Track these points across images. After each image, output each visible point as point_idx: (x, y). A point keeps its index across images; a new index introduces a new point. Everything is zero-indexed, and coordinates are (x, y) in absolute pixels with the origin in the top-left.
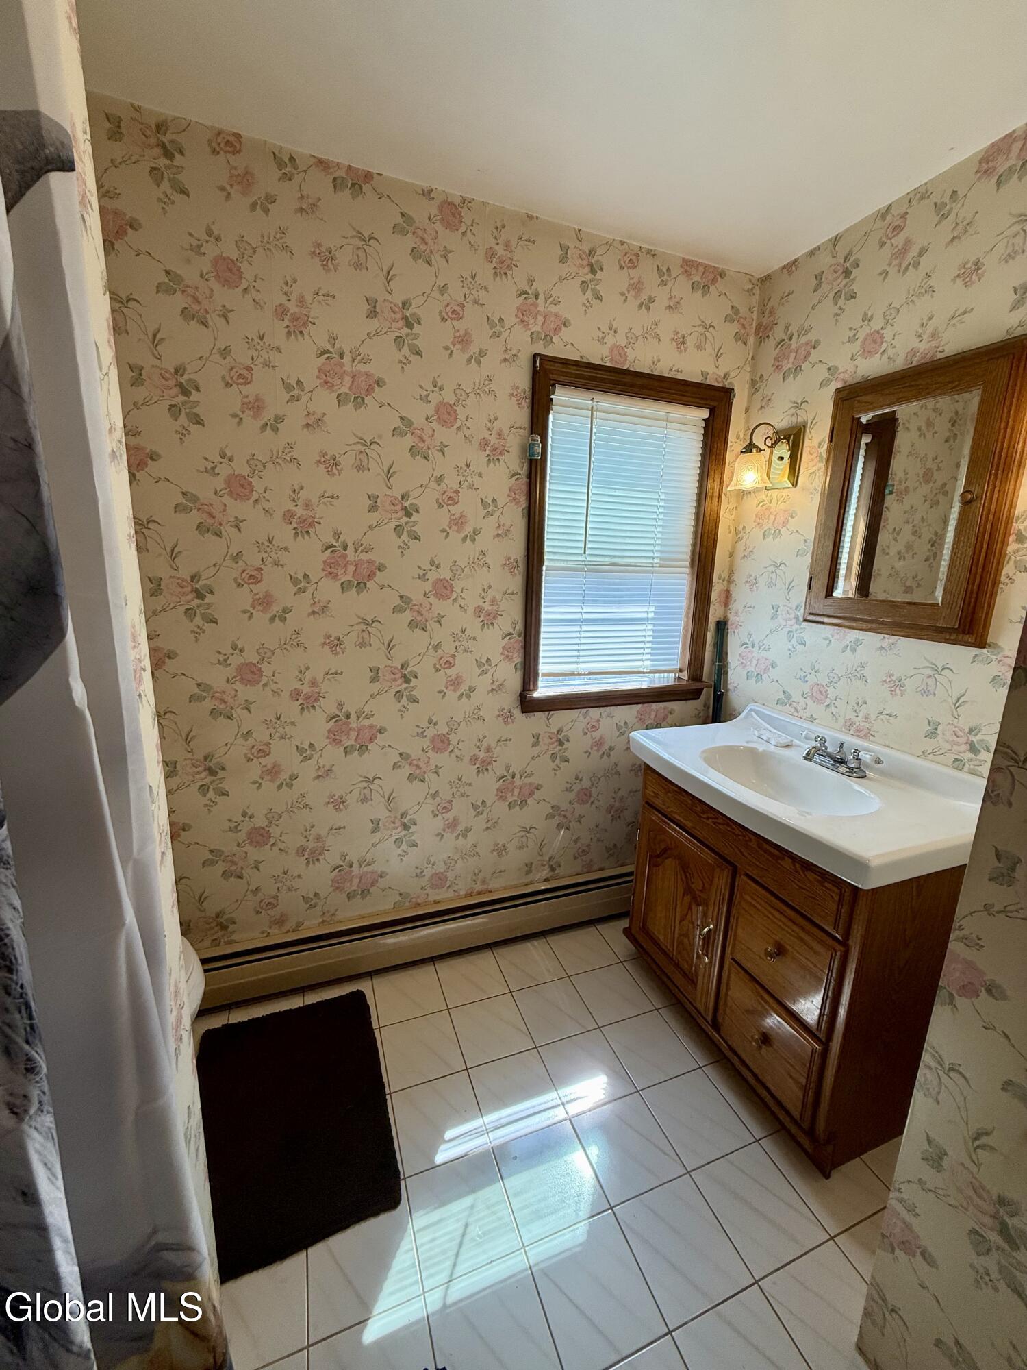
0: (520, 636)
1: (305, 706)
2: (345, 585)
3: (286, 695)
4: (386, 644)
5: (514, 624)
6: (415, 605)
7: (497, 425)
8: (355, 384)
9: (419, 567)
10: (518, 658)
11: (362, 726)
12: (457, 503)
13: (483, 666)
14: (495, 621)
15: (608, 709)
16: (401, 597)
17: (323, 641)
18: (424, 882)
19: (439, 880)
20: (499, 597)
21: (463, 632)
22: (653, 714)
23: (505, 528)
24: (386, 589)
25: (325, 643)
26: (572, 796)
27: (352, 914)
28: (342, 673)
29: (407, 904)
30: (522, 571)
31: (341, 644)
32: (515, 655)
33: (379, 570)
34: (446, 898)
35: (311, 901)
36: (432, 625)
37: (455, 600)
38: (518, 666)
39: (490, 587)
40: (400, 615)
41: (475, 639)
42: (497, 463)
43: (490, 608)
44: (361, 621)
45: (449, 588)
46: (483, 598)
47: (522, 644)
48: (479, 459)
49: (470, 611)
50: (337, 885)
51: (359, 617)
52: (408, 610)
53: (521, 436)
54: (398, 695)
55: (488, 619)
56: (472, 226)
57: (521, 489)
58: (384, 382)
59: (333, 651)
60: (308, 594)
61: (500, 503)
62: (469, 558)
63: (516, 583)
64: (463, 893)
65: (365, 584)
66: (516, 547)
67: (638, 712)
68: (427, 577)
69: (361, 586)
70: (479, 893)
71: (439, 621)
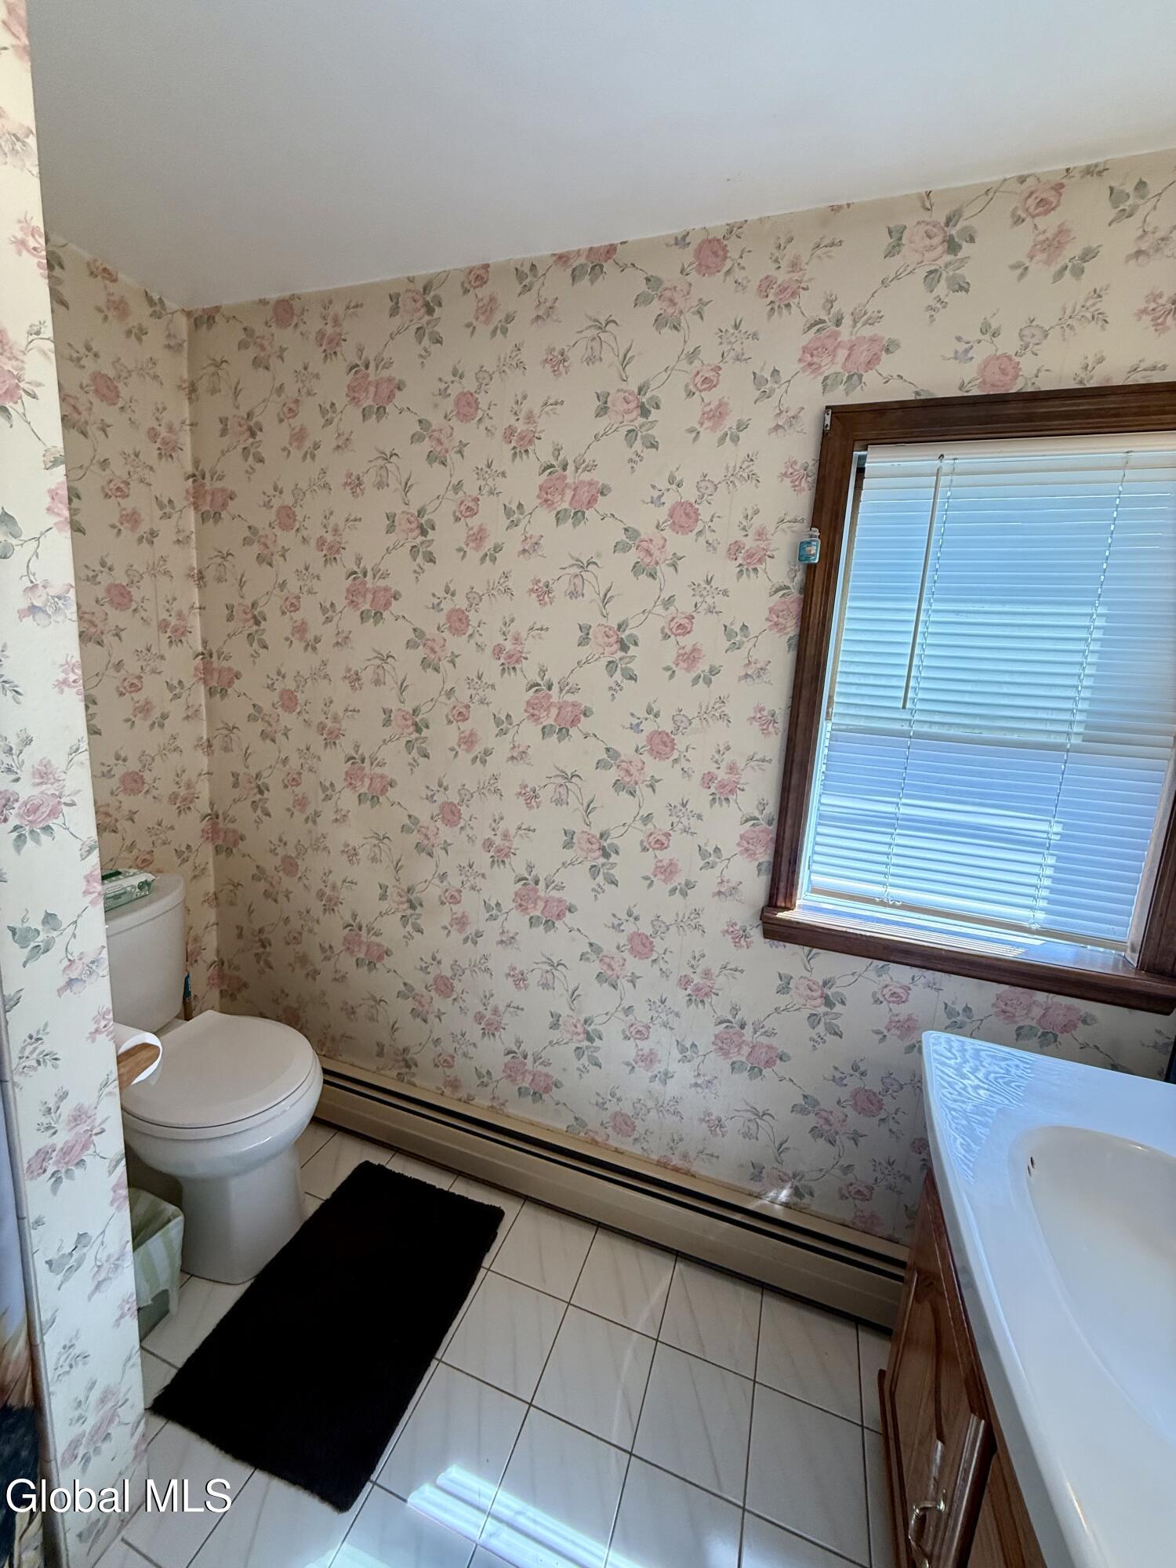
0: (770, 823)
1: (496, 859)
2: (546, 730)
3: (479, 843)
4: (585, 805)
5: (762, 805)
6: (623, 761)
7: (757, 522)
8: (577, 497)
9: (632, 715)
10: (765, 856)
11: (550, 897)
12: (689, 633)
13: (709, 857)
14: (732, 797)
15: (929, 974)
16: (608, 750)
17: (519, 790)
18: (606, 1116)
19: (624, 1124)
20: (741, 764)
21: (684, 805)
22: (1037, 1012)
23: (759, 666)
24: (591, 739)
25: (520, 793)
26: (845, 1094)
27: (522, 1116)
28: (534, 830)
29: (582, 1134)
30: (781, 729)
31: (536, 797)
32: (760, 850)
33: (585, 715)
34: (630, 1152)
35: (484, 1078)
36: (643, 790)
37: (676, 761)
38: (763, 867)
39: (728, 748)
40: (603, 771)
41: (699, 817)
42: (752, 574)
43: (726, 777)
44: (559, 773)
45: (670, 745)
46: (717, 762)
47: (773, 835)
48: (725, 571)
49: (697, 778)
50: (512, 1071)
51: (558, 769)
52: (614, 768)
53: (793, 532)
54: (594, 870)
55: (723, 792)
56: (741, 257)
57: (789, 609)
58: (610, 489)
59: (527, 804)
60: (509, 736)
61: (753, 631)
62: (701, 707)
63: (772, 746)
64: (655, 1157)
65: (568, 730)
66: (775, 693)
67: (998, 997)
68: (641, 728)
69: (563, 732)
70: (676, 1170)
71: (652, 786)
